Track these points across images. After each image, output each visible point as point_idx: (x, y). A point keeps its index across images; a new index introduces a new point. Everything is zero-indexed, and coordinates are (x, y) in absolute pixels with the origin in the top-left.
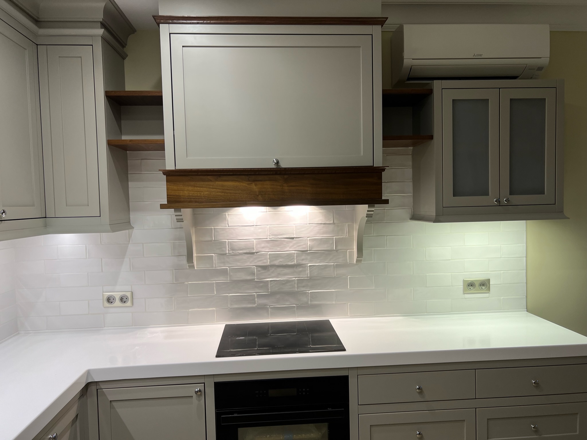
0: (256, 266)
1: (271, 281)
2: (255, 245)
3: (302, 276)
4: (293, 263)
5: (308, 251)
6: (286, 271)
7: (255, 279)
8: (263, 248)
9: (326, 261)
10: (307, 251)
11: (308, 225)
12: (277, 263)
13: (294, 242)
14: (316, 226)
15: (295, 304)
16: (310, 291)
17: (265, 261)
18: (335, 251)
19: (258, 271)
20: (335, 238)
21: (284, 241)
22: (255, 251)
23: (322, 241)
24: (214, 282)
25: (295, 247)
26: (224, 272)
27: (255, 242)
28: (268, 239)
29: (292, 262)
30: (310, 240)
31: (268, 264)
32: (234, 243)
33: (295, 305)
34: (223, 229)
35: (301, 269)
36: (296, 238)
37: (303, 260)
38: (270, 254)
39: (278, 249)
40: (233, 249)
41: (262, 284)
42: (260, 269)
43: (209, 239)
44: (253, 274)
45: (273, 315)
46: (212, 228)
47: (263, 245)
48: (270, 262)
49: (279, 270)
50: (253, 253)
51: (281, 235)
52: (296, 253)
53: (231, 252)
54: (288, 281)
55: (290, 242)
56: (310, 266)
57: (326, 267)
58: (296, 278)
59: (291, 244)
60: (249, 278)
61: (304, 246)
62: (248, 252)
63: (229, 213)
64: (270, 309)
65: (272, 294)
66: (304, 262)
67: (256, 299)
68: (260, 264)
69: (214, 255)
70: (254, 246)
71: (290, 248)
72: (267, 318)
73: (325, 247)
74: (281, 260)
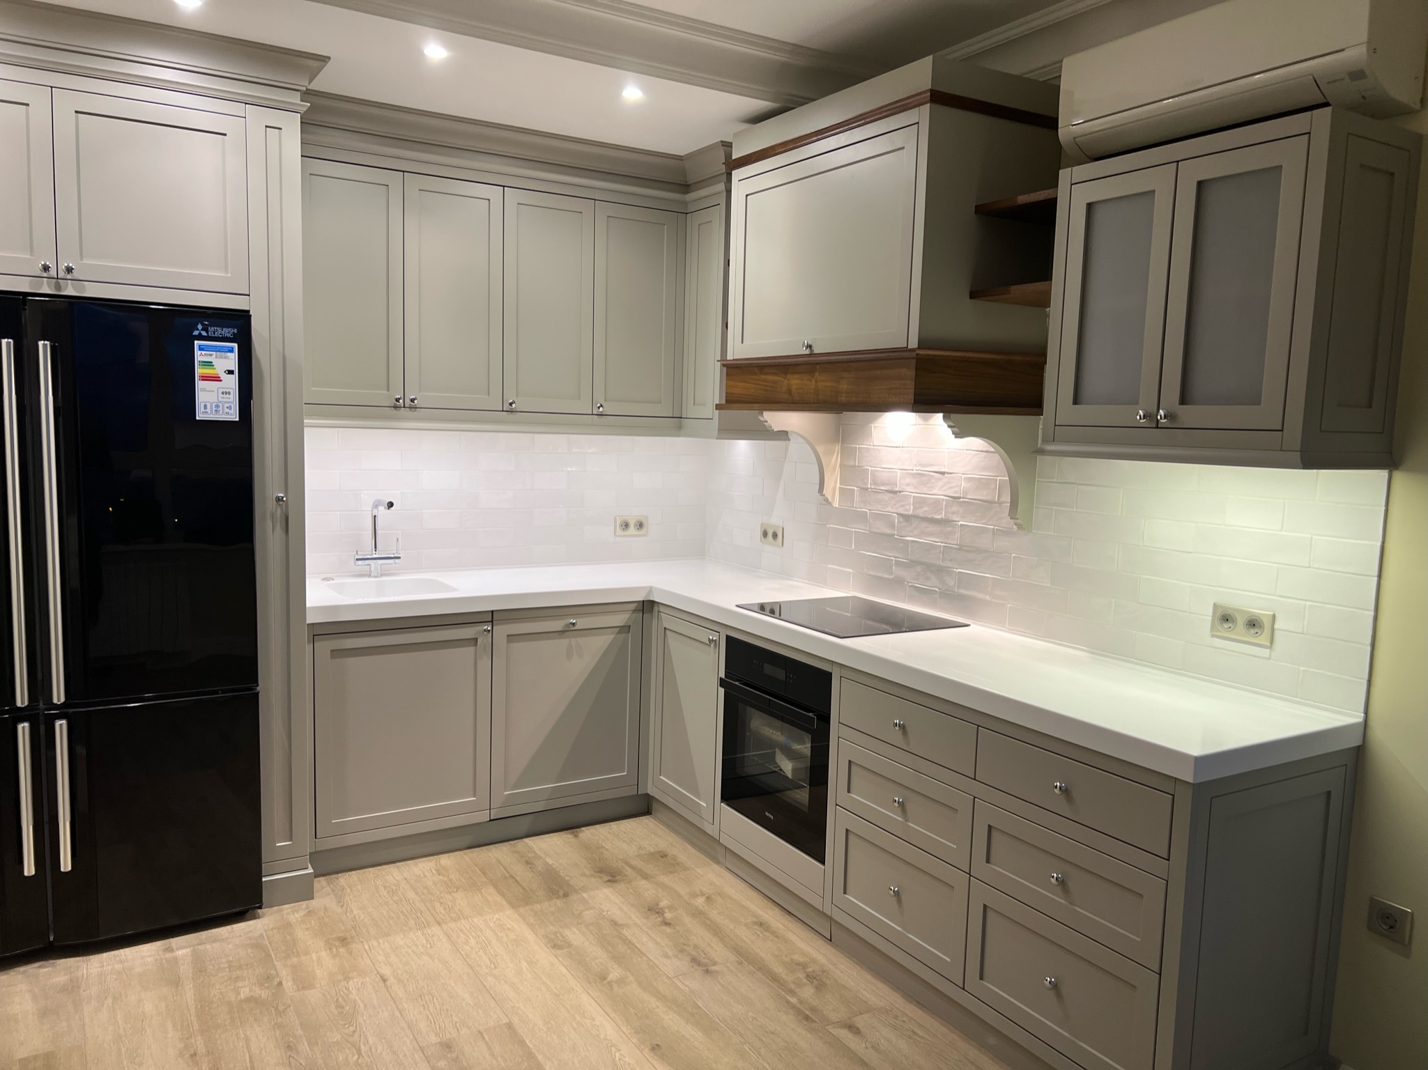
0: (898, 514)
1: (912, 541)
2: (898, 479)
3: (950, 542)
4: (939, 517)
5: (962, 499)
6: (932, 528)
7: (894, 535)
8: (907, 485)
9: (984, 521)
10: (960, 498)
11: (965, 451)
12: (920, 512)
13: (945, 480)
14: (976, 455)
15: (937, 588)
16: (959, 570)
17: (908, 507)
18: (997, 505)
19: (899, 522)
20: (1000, 480)
21: (933, 476)
22: (897, 489)
23: (982, 483)
24: (853, 530)
25: (945, 488)
26: (862, 517)
27: (899, 474)
28: (915, 471)
29: (940, 514)
30: (965, 478)
31: (911, 512)
32: (877, 473)
33: (937, 590)
34: (868, 450)
35: (950, 529)
36: (948, 473)
37: (953, 513)
38: (914, 496)
39: (925, 490)
40: (875, 483)
41: (901, 545)
42: (901, 519)
43: (852, 463)
44: (892, 526)
45: (911, 599)
46: (856, 448)
47: (908, 480)
48: (913, 510)
49: (924, 524)
50: (895, 492)
51: (931, 465)
52: (946, 500)
53: (873, 487)
54: (931, 547)
55: (940, 479)
56: (961, 525)
57: (983, 530)
58: (942, 543)
59: (941, 484)
60: (888, 531)
61: (957, 489)
62: (890, 489)
63: (876, 425)
64: (908, 588)
65: (913, 564)
66: (955, 518)
67: (894, 568)
68: (901, 511)
69: (856, 488)
70: (896, 480)
71: (939, 490)
72: (904, 601)
73: (984, 495)
74: (926, 509)
